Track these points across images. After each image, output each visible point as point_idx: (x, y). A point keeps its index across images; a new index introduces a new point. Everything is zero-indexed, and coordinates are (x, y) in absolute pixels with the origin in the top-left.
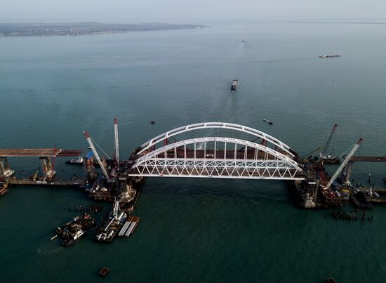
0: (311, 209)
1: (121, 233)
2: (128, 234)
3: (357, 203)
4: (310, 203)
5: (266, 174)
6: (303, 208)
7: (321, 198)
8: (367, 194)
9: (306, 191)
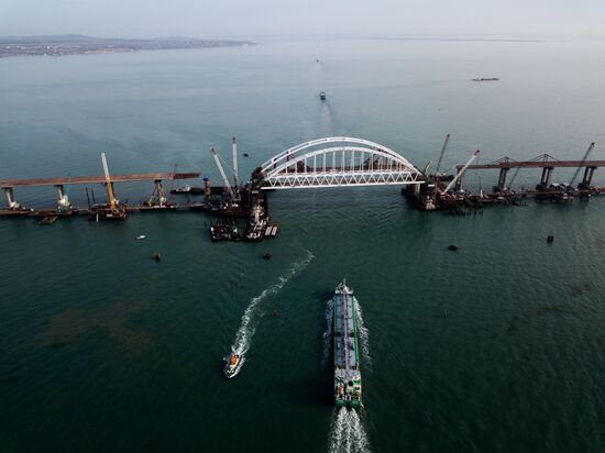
0: (432, 210)
1: (267, 233)
2: (274, 233)
3: (471, 203)
4: (430, 205)
5: (391, 180)
6: (424, 210)
7: (439, 200)
8: (479, 197)
9: (426, 194)
